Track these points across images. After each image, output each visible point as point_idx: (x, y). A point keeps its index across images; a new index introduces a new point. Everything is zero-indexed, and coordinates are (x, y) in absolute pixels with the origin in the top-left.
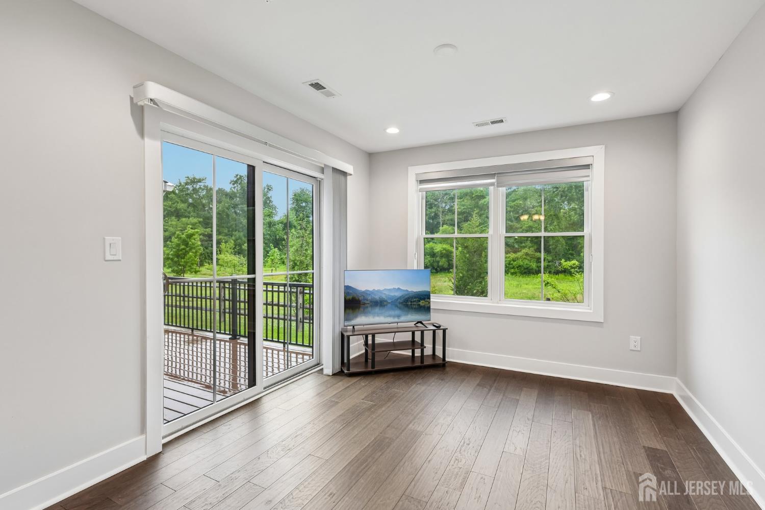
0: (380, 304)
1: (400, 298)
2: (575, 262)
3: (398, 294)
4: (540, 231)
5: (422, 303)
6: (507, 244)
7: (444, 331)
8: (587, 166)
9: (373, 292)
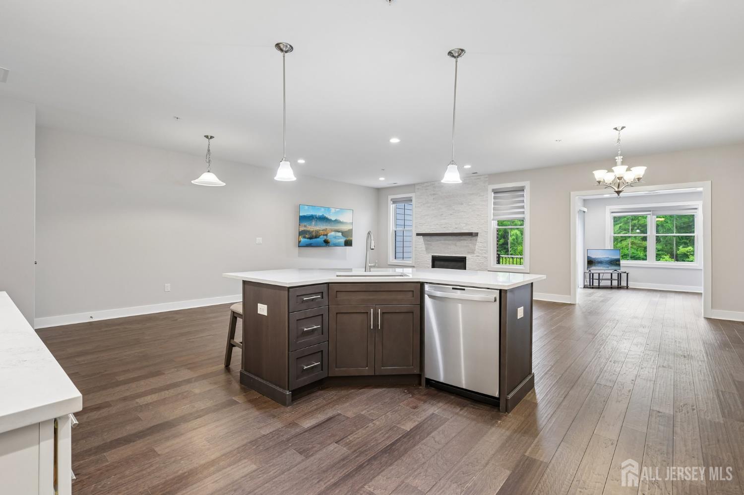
0: (600, 262)
1: (609, 260)
2: (690, 248)
3: (608, 259)
4: (673, 233)
5: (617, 263)
6: (657, 240)
7: (627, 274)
8: (696, 209)
9: (598, 258)
